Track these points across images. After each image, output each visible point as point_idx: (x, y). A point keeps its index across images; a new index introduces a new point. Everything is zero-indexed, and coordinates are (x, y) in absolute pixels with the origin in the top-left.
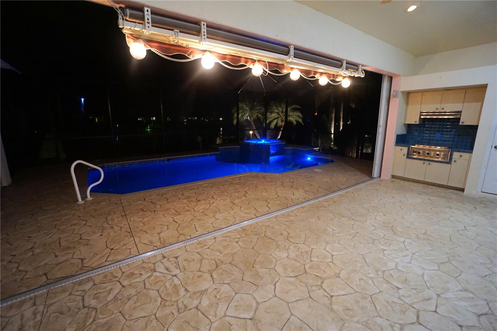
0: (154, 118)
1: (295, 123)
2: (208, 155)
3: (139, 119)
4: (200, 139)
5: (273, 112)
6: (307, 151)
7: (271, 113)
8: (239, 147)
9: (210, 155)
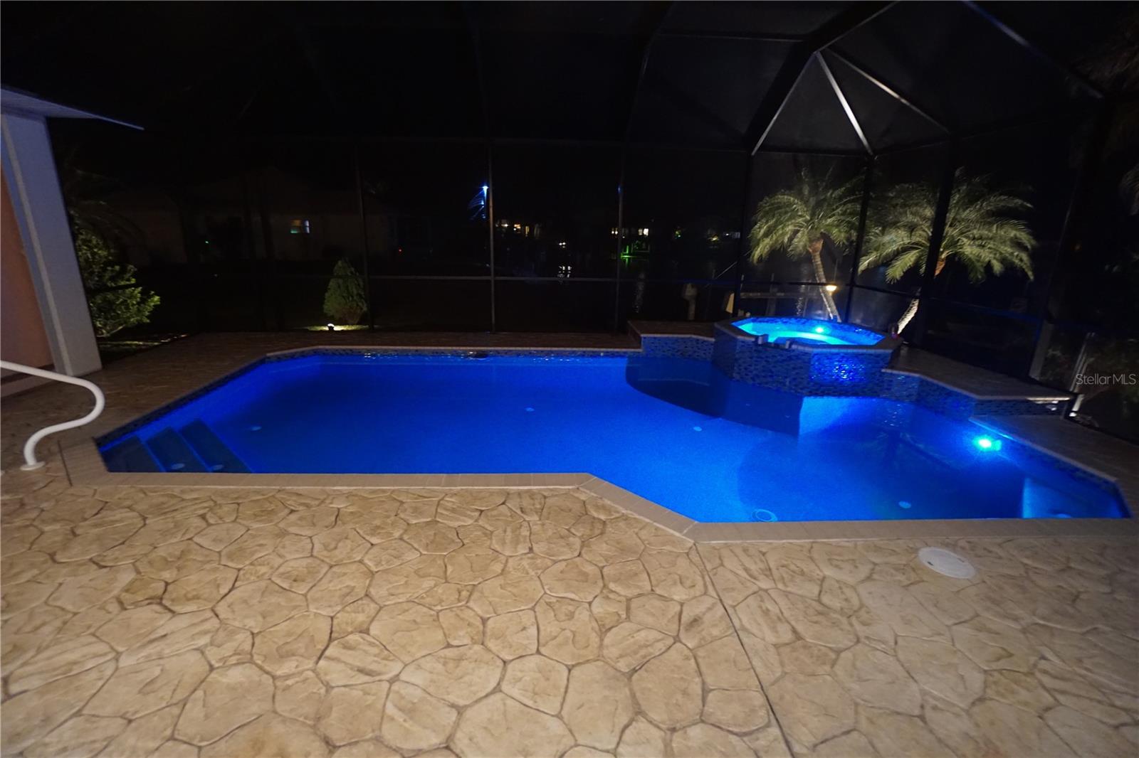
0: (646, 231)
1: (997, 267)
2: (602, 354)
3: (613, 232)
4: (690, 291)
5: (895, 225)
6: (982, 403)
7: (886, 226)
8: (713, 340)
9: (607, 355)
